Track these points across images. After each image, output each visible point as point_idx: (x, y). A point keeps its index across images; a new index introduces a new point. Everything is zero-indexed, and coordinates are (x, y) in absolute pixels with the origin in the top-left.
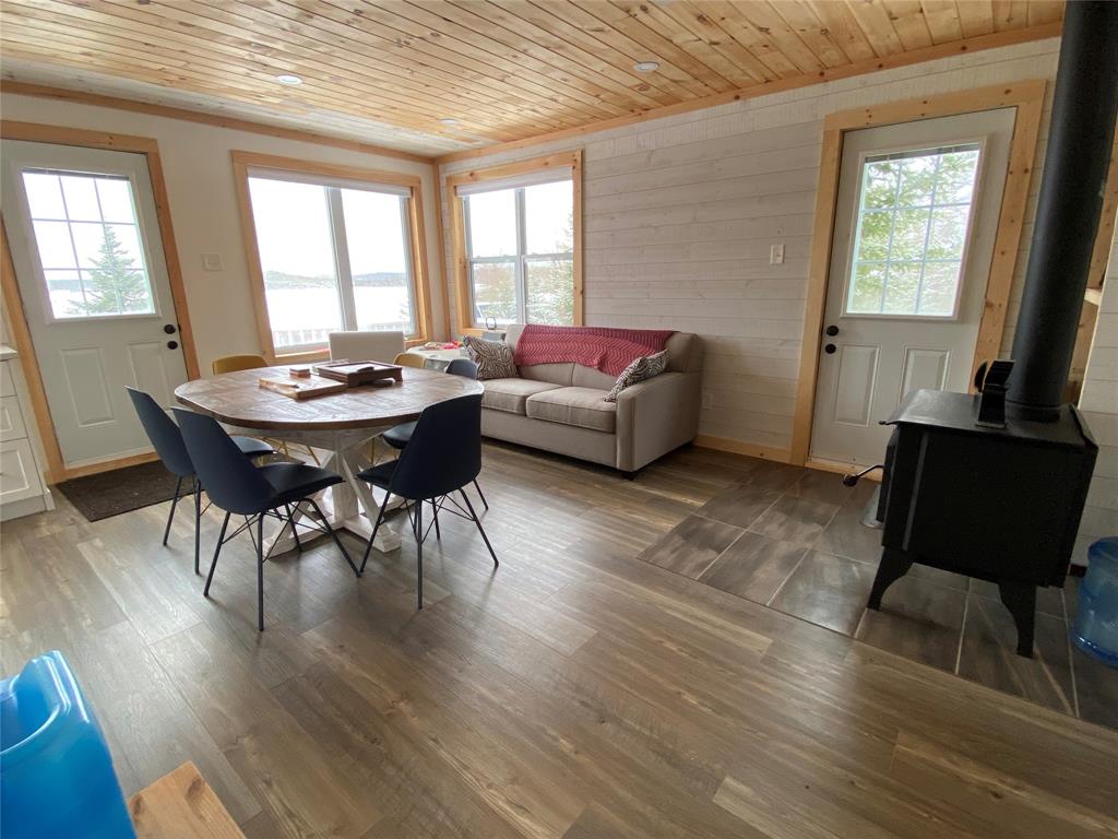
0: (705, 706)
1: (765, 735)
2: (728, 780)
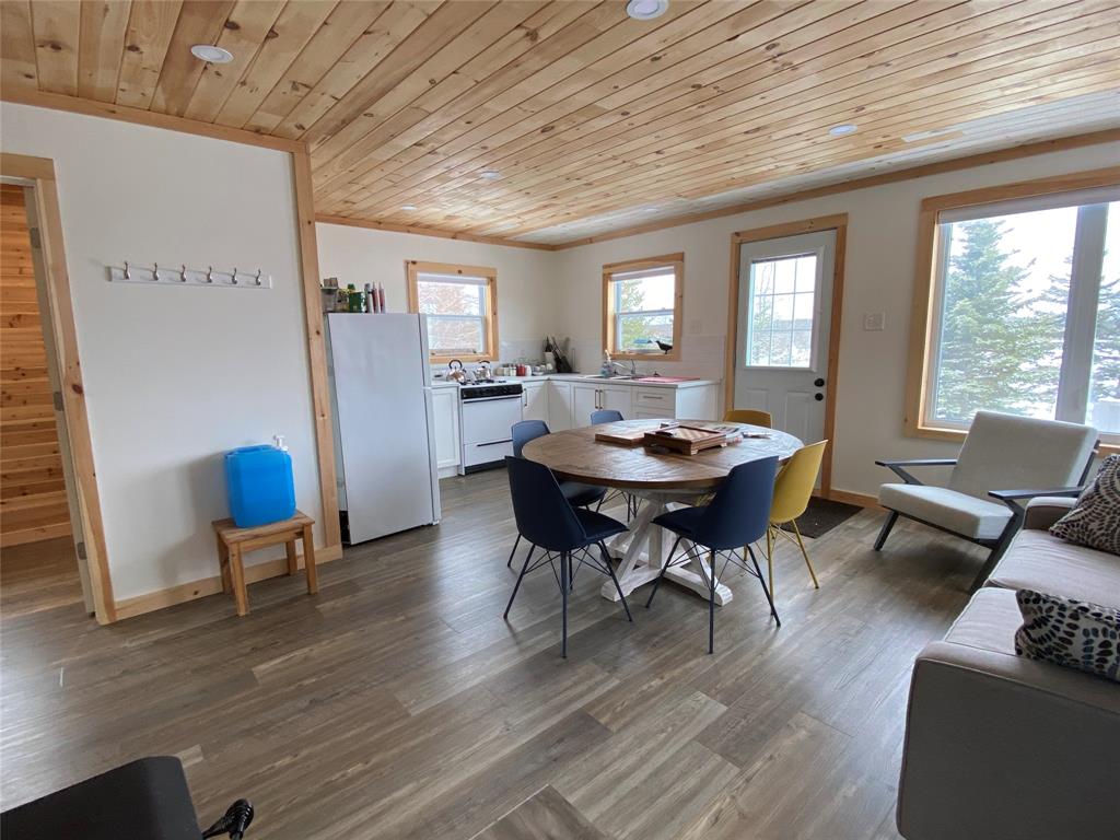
0: (269, 769)
1: (204, 801)
2: (201, 759)
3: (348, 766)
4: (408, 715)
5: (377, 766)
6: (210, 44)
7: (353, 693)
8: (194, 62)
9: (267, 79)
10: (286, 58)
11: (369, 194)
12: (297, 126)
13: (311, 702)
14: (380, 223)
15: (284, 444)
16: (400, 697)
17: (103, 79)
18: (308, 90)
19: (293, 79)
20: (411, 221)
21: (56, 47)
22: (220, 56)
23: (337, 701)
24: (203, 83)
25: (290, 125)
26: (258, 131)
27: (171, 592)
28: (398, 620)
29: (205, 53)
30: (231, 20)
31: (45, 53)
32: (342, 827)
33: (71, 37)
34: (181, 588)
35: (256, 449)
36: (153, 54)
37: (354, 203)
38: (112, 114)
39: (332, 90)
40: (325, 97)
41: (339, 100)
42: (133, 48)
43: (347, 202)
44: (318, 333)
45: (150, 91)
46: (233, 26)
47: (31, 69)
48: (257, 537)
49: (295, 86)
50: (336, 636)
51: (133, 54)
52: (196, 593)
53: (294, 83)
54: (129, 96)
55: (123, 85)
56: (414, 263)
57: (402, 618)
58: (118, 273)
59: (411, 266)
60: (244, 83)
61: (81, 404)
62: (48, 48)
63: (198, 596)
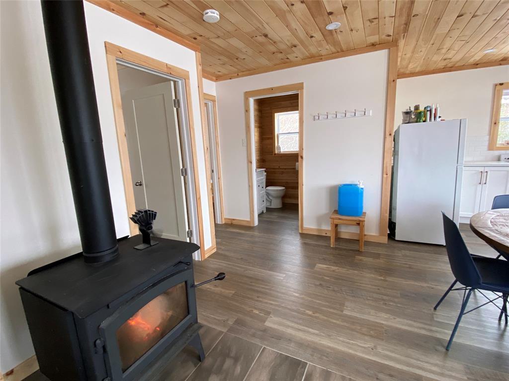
3: (308, 310)
4: (342, 311)
5: (316, 317)
6: (330, 23)
7: (334, 291)
8: (331, 31)
9: (358, 24)
10: (358, 12)
11: (455, 52)
12: (386, 36)
13: (320, 284)
14: (477, 64)
15: (363, 185)
16: (347, 304)
17: (313, 50)
18: (377, 20)
19: (368, 19)
20: (501, 57)
21: (295, 46)
22: (335, 26)
23: (327, 289)
24: (339, 37)
25: (384, 37)
26: (373, 45)
27: (319, 230)
28: (380, 278)
29: (330, 27)
30: (328, 12)
31: (294, 49)
32: (288, 323)
33: (296, 42)
34: (321, 230)
35: (351, 185)
36: (318, 35)
37: (450, 59)
38: (321, 60)
39: (387, 15)
40: (387, 19)
41: (395, 16)
42: (312, 37)
43: (445, 59)
44: (390, 135)
45: (327, 47)
46: (331, 13)
47: (296, 55)
48: (340, 219)
49: (371, 21)
50: (351, 269)
51: (313, 38)
52: (326, 234)
53: (369, 20)
54: (324, 52)
55: (319, 49)
56: (501, 84)
57: (382, 278)
58: (317, 118)
59: (498, 87)
60: (352, 30)
61: (302, 162)
62: (294, 47)
63: (326, 235)
